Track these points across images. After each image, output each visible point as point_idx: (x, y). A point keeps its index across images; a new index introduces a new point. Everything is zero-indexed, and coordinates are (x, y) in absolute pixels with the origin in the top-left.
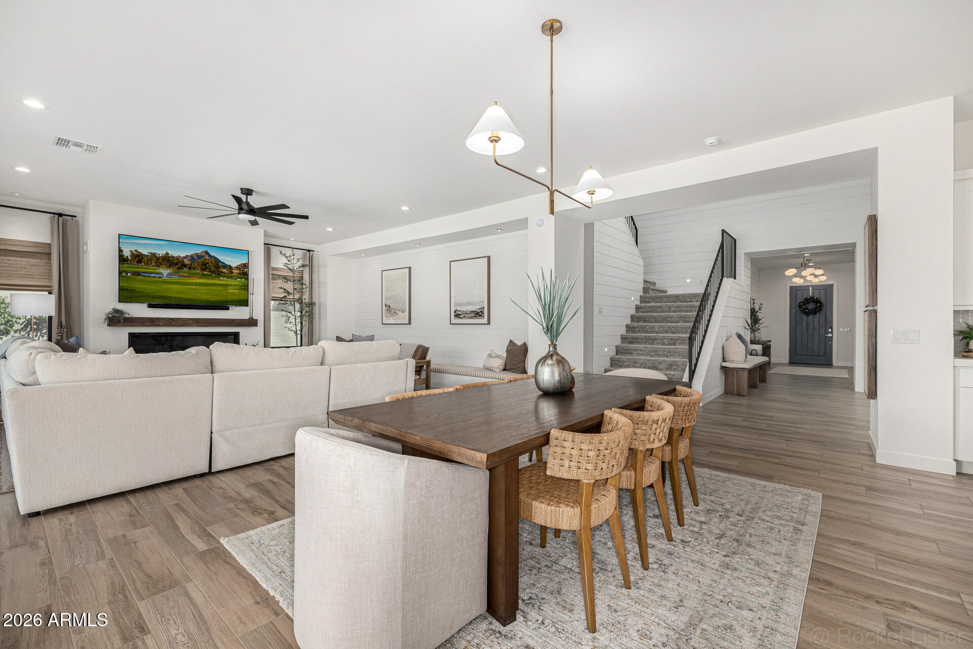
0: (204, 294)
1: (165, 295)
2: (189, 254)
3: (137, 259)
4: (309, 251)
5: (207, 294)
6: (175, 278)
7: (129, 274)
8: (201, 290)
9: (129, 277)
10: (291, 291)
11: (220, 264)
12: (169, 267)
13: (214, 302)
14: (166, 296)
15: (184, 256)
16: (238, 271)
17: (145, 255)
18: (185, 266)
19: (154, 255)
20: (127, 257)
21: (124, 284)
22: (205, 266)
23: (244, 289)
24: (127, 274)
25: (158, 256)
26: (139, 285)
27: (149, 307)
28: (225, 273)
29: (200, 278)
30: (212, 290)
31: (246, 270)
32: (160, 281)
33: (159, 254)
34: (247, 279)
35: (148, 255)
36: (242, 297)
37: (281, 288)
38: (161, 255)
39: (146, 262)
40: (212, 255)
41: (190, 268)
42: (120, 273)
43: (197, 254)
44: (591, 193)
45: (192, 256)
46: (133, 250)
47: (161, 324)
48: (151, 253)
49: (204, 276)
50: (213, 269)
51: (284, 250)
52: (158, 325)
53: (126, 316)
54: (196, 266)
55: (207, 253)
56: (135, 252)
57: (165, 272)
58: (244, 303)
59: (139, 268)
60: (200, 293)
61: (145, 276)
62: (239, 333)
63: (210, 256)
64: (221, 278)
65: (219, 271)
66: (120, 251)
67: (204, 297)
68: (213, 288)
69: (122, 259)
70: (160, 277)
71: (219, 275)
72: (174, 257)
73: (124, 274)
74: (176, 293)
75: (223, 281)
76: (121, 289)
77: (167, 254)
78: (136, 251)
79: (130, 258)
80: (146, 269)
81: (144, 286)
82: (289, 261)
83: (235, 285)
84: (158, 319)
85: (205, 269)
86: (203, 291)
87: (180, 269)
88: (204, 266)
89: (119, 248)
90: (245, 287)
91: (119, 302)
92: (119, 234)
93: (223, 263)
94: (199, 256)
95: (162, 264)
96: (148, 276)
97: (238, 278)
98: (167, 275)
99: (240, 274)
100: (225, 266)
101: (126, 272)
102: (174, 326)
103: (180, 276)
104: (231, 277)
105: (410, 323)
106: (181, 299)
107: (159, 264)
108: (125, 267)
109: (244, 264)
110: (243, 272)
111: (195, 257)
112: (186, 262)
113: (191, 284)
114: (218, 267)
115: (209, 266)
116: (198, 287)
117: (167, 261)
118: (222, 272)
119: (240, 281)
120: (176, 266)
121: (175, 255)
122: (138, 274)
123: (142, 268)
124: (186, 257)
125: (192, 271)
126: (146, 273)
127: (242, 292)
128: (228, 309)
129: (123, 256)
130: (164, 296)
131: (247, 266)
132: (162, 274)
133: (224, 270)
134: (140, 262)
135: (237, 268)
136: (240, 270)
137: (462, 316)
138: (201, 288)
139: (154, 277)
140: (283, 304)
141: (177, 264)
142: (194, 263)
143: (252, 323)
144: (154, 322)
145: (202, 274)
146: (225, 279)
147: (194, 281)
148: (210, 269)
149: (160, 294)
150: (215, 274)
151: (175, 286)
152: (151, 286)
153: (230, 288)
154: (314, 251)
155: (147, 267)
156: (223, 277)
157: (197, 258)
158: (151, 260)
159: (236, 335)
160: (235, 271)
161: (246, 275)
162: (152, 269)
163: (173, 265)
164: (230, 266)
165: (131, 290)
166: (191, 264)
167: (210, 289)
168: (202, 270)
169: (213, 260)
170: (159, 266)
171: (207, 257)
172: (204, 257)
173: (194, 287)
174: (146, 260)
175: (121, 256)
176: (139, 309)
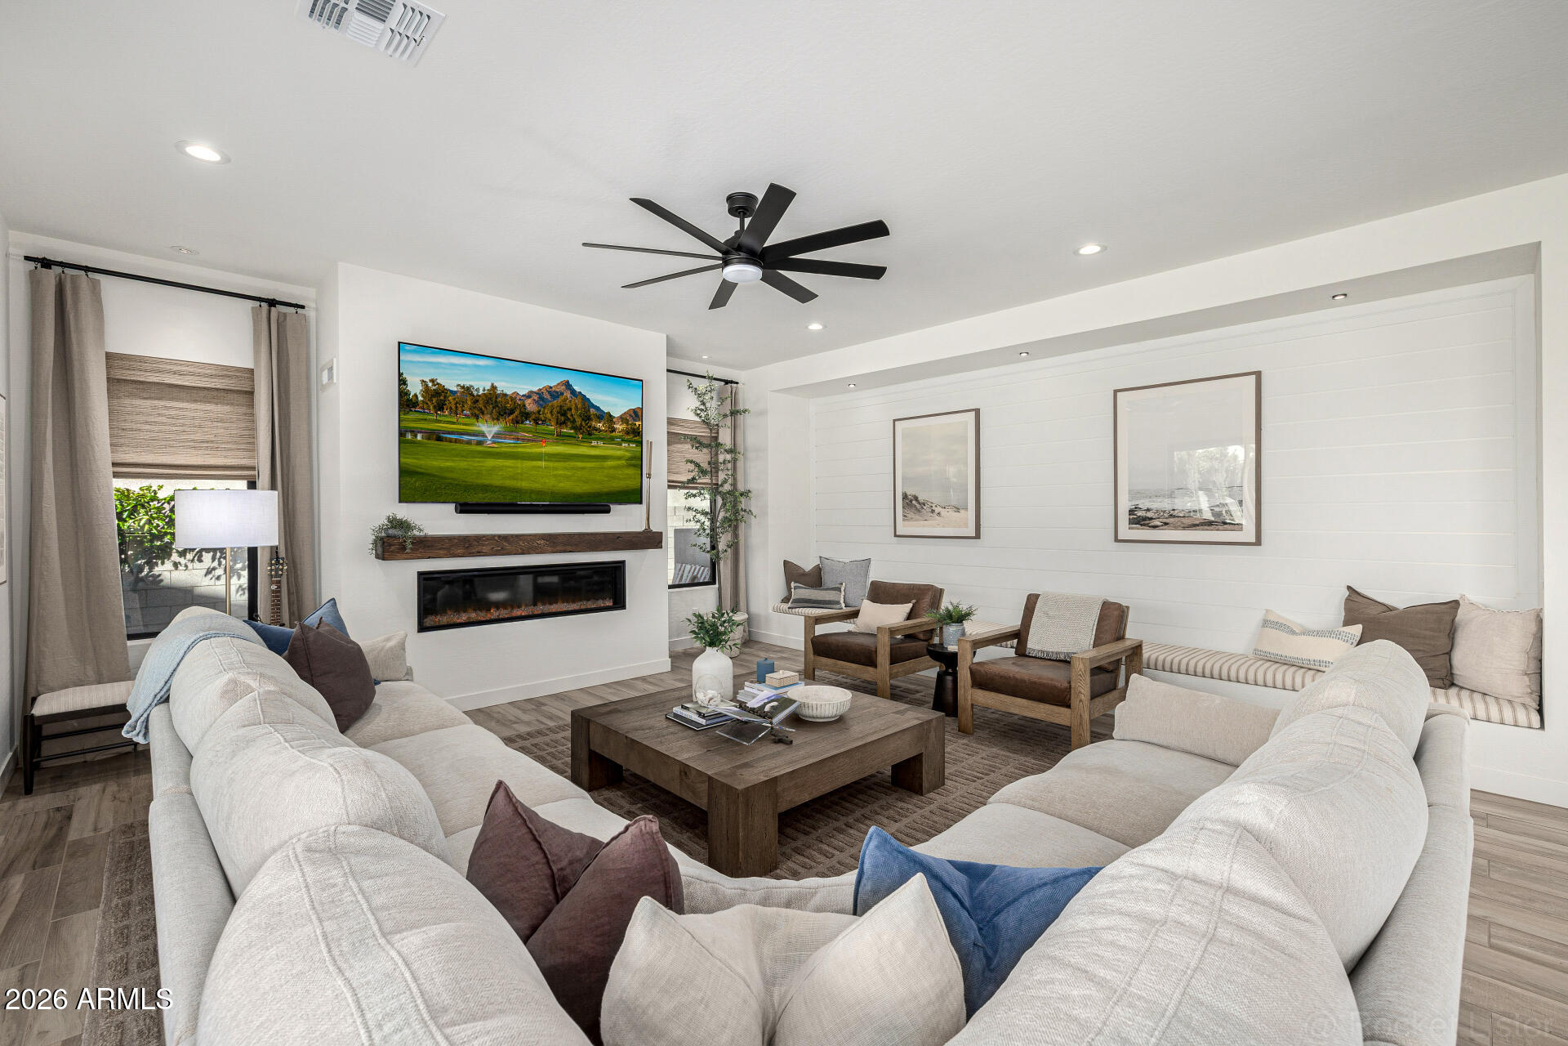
0: (562, 481)
1: (487, 482)
2: (535, 389)
3: (434, 400)
4: (727, 382)
5: (568, 478)
6: (508, 445)
7: (419, 437)
8: (556, 469)
9: (418, 442)
11: (592, 411)
12: (498, 419)
13: (580, 496)
14: (491, 486)
15: (526, 392)
16: (624, 426)
17: (451, 392)
18: (526, 415)
19: (467, 390)
20: (416, 395)
21: (410, 461)
22: (564, 417)
23: (634, 466)
24: (416, 436)
25: (475, 393)
26: (435, 461)
27: (461, 512)
28: (599, 430)
29: (555, 442)
30: (577, 469)
31: (637, 423)
32: (480, 452)
33: (478, 390)
34: (641, 443)
35: (456, 392)
36: (632, 484)
37: (691, 462)
38: (481, 392)
39: (453, 407)
40: (577, 389)
41: (536, 421)
42: (402, 434)
43: (549, 389)
45: (539, 393)
46: (427, 380)
48: (463, 387)
49: (561, 438)
50: (579, 421)
51: (695, 381)
52: (480, 554)
53: (416, 533)
54: (549, 415)
55: (567, 385)
56: (430, 384)
57: (489, 429)
58: (634, 496)
59: (440, 421)
60: (555, 476)
61: (450, 441)
62: (623, 562)
63: (573, 392)
64: (594, 443)
65: (590, 427)
66: (402, 382)
67: (561, 485)
68: (580, 464)
69: (406, 403)
70: (480, 443)
71: (590, 434)
72: (506, 395)
73: (409, 436)
74: (513, 478)
75: (598, 448)
76: (404, 472)
77: (494, 388)
78: (432, 381)
79: (420, 398)
80: (454, 423)
81: (448, 464)
82: (703, 403)
83: (619, 458)
84: (479, 539)
85: (564, 423)
86: (560, 472)
87: (518, 423)
88: (562, 415)
89: (400, 374)
90: (637, 462)
91: (400, 501)
92: (399, 343)
93: (597, 408)
94: (553, 393)
95: (483, 413)
96: (456, 441)
97: (624, 441)
98: (493, 437)
99: (628, 433)
100: (601, 415)
101: (414, 432)
102: (508, 553)
103: (518, 439)
104: (612, 440)
105: (978, 536)
107: (477, 412)
108: (413, 419)
109: (634, 411)
110: (634, 428)
111: (547, 396)
112: (530, 406)
113: (539, 457)
114: (588, 418)
115: (572, 415)
116: (551, 464)
117: (495, 405)
118: (596, 429)
119: (625, 449)
120: (511, 418)
121: (509, 392)
122: (437, 436)
123: (444, 422)
124: (528, 396)
125: (541, 427)
126: (449, 433)
127: (631, 471)
128: (608, 511)
129: (407, 393)
130: (487, 486)
131: (640, 414)
132: (483, 435)
133: (600, 425)
134: (440, 407)
135: (623, 419)
136: (627, 424)
137: (1157, 523)
138: (557, 464)
139: (469, 442)
140: (694, 496)
141: (512, 412)
142: (544, 408)
143: (650, 540)
144: (470, 545)
145: (560, 435)
146: (601, 443)
147: (543, 450)
148: (574, 421)
149: (479, 482)
150: (582, 434)
151: (509, 463)
152: (463, 464)
153: (610, 463)
154: (737, 383)
155: (455, 420)
156: (598, 439)
157: (549, 397)
158: (464, 403)
159: (618, 568)
160: (619, 427)
161: (639, 435)
162: (463, 423)
163: (505, 413)
164: (609, 414)
165: (422, 474)
166: (539, 412)
167: (573, 468)
168: (560, 424)
169: (578, 401)
170: (477, 417)
171: (568, 394)
172: (562, 394)
173: (543, 464)
174: (453, 403)
175: (403, 394)
176: (439, 520)
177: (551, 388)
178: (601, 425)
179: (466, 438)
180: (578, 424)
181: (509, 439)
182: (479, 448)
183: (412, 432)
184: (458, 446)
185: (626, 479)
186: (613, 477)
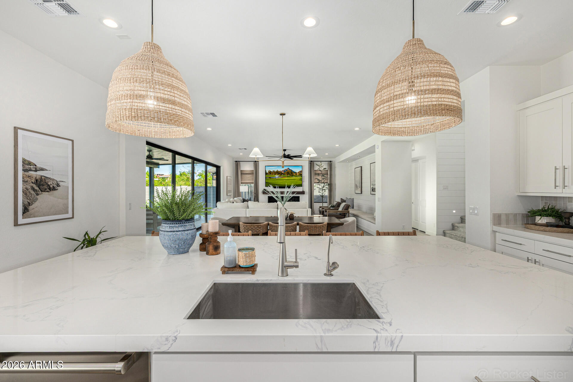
4: (330, 161)
5: (289, 183)
6: (280, 178)
7: (268, 178)
10: (321, 179)
14: (278, 184)
15: (282, 170)
18: (282, 174)
21: (266, 181)
22: (288, 173)
25: (275, 171)
26: (270, 181)
27: (273, 188)
34: (302, 176)
37: (316, 178)
42: (266, 178)
44: (310, 155)
45: (284, 170)
48: (273, 171)
49: (288, 177)
50: (290, 174)
51: (318, 163)
53: (267, 191)
55: (289, 168)
56: (269, 171)
57: (277, 176)
58: (301, 185)
66: (266, 171)
68: (291, 180)
69: (266, 174)
70: (275, 178)
71: (293, 176)
72: (279, 171)
74: (280, 183)
75: (294, 178)
76: (266, 183)
77: (277, 170)
79: (268, 173)
82: (320, 167)
83: (298, 179)
84: (274, 192)
90: (301, 180)
91: (265, 187)
92: (265, 166)
93: (294, 171)
94: (286, 170)
97: (299, 176)
100: (294, 172)
104: (296, 176)
105: (361, 193)
106: (282, 185)
107: (275, 174)
108: (267, 176)
109: (301, 171)
110: (301, 174)
112: (283, 172)
113: (284, 180)
114: (292, 173)
117: (278, 173)
122: (270, 178)
123: (271, 176)
125: (285, 175)
128: (296, 188)
134: (270, 174)
135: (298, 173)
137: (374, 191)
138: (287, 181)
141: (280, 173)
142: (285, 172)
143: (303, 193)
149: (276, 184)
151: (279, 181)
152: (273, 181)
153: (296, 180)
154: (332, 161)
158: (273, 173)
159: (299, 197)
160: (298, 174)
162: (273, 176)
164: (296, 172)
165: (268, 183)
168: (287, 174)
169: (290, 171)
172: (288, 170)
175: (266, 173)
176: (270, 189)
178: (294, 174)
184: (273, 179)
185: (299, 183)
186: (297, 182)
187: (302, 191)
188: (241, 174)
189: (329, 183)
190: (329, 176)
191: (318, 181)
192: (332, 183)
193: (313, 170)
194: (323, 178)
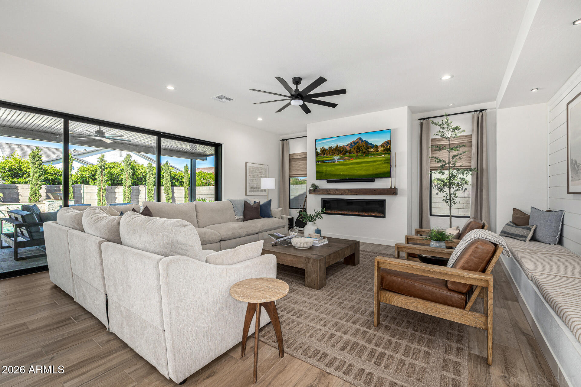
0: (359, 171)
1: (336, 173)
2: (349, 143)
3: (323, 152)
4: (481, 111)
5: (360, 170)
7: (320, 163)
8: (356, 167)
9: (320, 164)
11: (369, 145)
12: (339, 154)
13: (365, 176)
14: (337, 174)
15: (346, 145)
16: (383, 148)
18: (347, 152)
19: (330, 148)
20: (319, 152)
21: (318, 169)
22: (359, 150)
23: (387, 163)
26: (324, 169)
27: (327, 182)
28: (372, 152)
29: (356, 159)
30: (363, 166)
31: (388, 146)
34: (389, 154)
35: (328, 149)
36: (386, 170)
38: (334, 147)
39: (327, 153)
41: (350, 153)
42: (316, 163)
45: (351, 144)
47: (331, 193)
48: (330, 147)
49: (358, 157)
50: (364, 150)
54: (354, 150)
55: (360, 139)
57: (336, 158)
58: (387, 175)
60: (356, 169)
61: (327, 163)
62: (385, 200)
63: (362, 141)
64: (370, 157)
65: (369, 151)
66: (316, 149)
67: (358, 172)
69: (317, 154)
70: (334, 162)
71: (368, 154)
74: (343, 171)
75: (372, 158)
76: (317, 172)
77: (337, 145)
78: (322, 147)
79: (320, 153)
81: (326, 169)
83: (380, 161)
85: (359, 151)
86: (358, 168)
87: (344, 154)
88: (358, 149)
89: (316, 147)
90: (388, 161)
91: (316, 180)
92: (316, 140)
93: (371, 144)
94: (355, 143)
95: (335, 153)
96: (328, 162)
97: (382, 154)
99: (384, 151)
100: (373, 146)
102: (338, 194)
103: (344, 159)
104: (377, 154)
106: (344, 175)
107: (333, 153)
108: (318, 158)
109: (387, 142)
110: (387, 148)
111: (353, 144)
112: (348, 148)
113: (351, 164)
114: (368, 148)
115: (362, 149)
116: (354, 166)
117: (338, 150)
118: (371, 152)
119: (383, 157)
120: (342, 153)
121: (341, 146)
122: (323, 162)
123: (325, 158)
124: (347, 146)
125: (351, 155)
126: (327, 160)
127: (386, 165)
128: (374, 181)
129: (317, 152)
131: (390, 142)
132: (335, 160)
134: (324, 154)
135: (382, 146)
136: (384, 147)
138: (356, 166)
139: (331, 162)
141: (342, 151)
142: (352, 148)
143: (393, 192)
144: (328, 191)
145: (358, 156)
146: (373, 156)
147: (352, 162)
148: (363, 150)
149: (334, 173)
150: (365, 154)
151: (342, 167)
152: (330, 169)
153: (376, 163)
154: (486, 110)
155: (328, 157)
156: (372, 155)
157: (354, 144)
158: (330, 152)
159: (382, 202)
160: (380, 149)
161: (389, 151)
162: (330, 157)
163: (341, 152)
164: (376, 145)
165: (320, 172)
166: (350, 150)
167: (362, 167)
168: (358, 152)
169: (364, 144)
170: (333, 155)
171: (360, 142)
172: (358, 142)
173: (352, 166)
174: (327, 152)
175: (316, 152)
176: (323, 184)
177: (354, 141)
178: (373, 150)
179: (330, 161)
180: (364, 151)
181: (342, 160)
182: (334, 164)
183: (318, 162)
184: (328, 164)
185: (383, 169)
186: (378, 168)
187: (389, 187)
188: (290, 160)
189: (474, 166)
190: (474, 150)
191: (439, 165)
192: (484, 166)
193: (428, 140)
194: (454, 157)
